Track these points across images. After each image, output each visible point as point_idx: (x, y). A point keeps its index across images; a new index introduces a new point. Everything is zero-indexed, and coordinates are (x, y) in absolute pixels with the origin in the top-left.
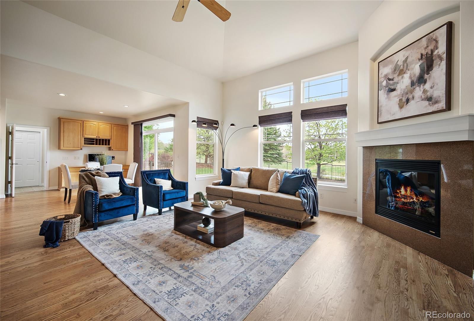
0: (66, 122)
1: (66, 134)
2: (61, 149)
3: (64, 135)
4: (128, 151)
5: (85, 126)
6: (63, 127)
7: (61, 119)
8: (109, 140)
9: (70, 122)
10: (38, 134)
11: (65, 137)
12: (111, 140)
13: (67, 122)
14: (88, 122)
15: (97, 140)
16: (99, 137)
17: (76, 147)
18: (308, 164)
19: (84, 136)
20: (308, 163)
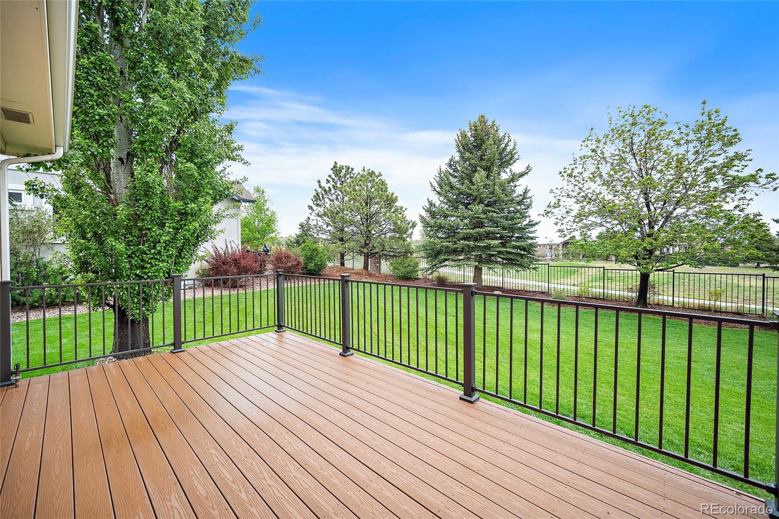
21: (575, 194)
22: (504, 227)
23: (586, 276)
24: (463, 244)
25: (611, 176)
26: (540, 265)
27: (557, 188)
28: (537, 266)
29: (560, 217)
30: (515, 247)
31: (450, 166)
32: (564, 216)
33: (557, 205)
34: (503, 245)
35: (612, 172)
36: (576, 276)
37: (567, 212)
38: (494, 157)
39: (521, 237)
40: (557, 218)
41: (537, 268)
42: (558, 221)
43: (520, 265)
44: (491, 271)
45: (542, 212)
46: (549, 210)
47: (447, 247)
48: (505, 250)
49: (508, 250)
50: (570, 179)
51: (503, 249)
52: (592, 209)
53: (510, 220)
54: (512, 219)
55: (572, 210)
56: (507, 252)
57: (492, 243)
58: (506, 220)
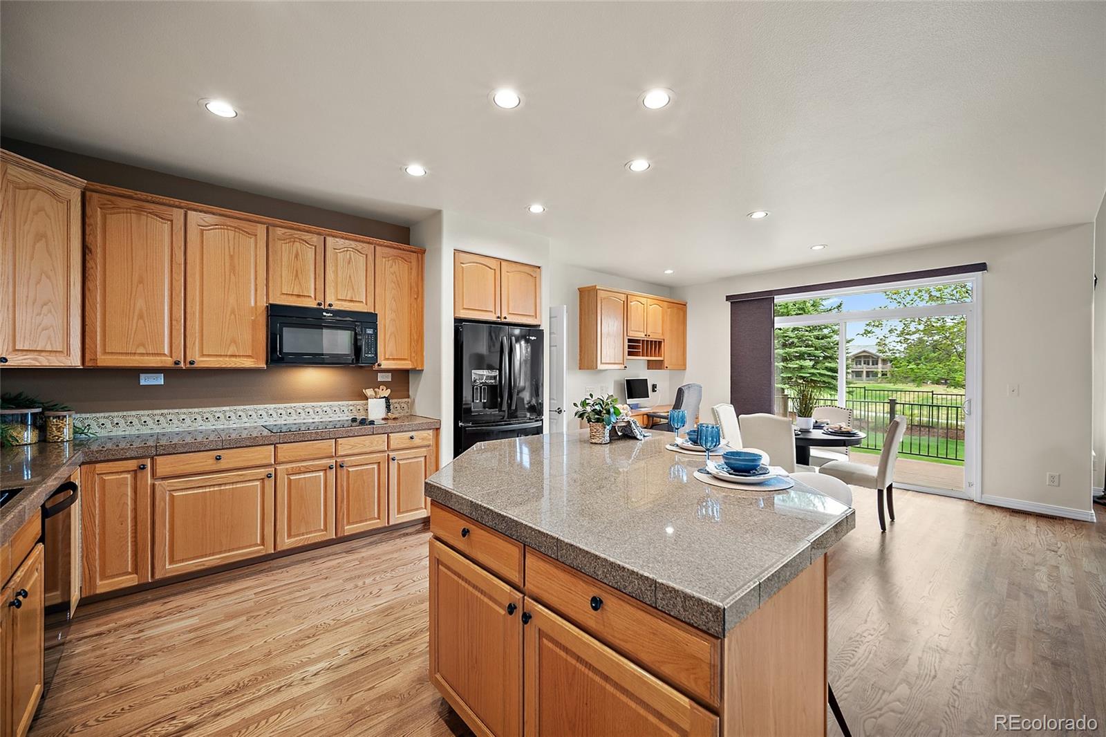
0: (604, 299)
3: (601, 331)
4: (685, 369)
5: (630, 309)
6: (600, 312)
7: (599, 291)
8: (661, 343)
9: (610, 297)
11: (603, 338)
12: (664, 344)
14: (634, 298)
15: (643, 341)
16: (649, 335)
17: (617, 363)
19: (626, 335)
20: (932, 392)
22: (815, 347)
26: (854, 389)
27: (880, 307)
28: (851, 389)
30: (826, 368)
32: (887, 336)
33: (878, 323)
34: (816, 366)
35: (941, 287)
37: (890, 332)
39: (830, 357)
41: (853, 392)
42: (879, 341)
46: (869, 329)
49: (821, 371)
50: (894, 297)
51: (815, 371)
52: (918, 326)
53: (822, 339)
54: (824, 337)
55: (896, 330)
56: (820, 374)
57: (804, 364)
58: (818, 338)
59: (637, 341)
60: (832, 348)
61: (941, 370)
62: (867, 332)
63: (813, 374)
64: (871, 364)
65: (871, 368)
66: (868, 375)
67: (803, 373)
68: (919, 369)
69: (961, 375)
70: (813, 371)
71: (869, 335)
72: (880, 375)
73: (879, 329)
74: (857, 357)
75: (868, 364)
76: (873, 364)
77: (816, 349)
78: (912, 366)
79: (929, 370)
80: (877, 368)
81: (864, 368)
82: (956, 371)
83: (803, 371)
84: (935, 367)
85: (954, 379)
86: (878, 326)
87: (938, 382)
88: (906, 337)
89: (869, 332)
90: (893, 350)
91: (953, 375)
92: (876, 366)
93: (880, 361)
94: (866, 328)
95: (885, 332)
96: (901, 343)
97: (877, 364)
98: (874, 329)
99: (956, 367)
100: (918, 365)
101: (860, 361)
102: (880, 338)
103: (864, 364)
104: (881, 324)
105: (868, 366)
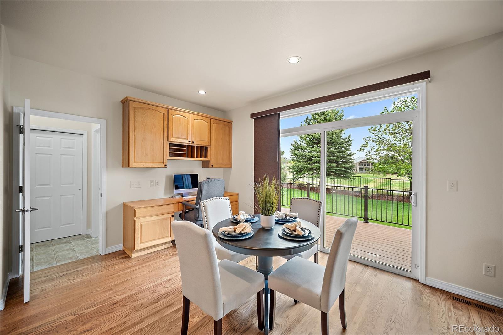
0: (138, 109)
1: (139, 135)
2: (130, 166)
3: (135, 135)
4: (231, 167)
5: (172, 120)
6: (133, 119)
7: (131, 102)
8: (206, 148)
9: (146, 108)
10: (79, 138)
11: (137, 141)
12: (209, 149)
13: (141, 109)
14: (176, 112)
15: (188, 146)
16: (193, 142)
17: (156, 163)
18: (391, 180)
19: (169, 140)
20: (391, 178)
21: (375, 140)
22: (338, 157)
23: (378, 183)
24: (317, 166)
25: (394, 130)
27: (367, 137)
28: (354, 177)
29: (368, 152)
30: (343, 167)
31: (306, 122)
32: (370, 151)
33: (366, 145)
34: (337, 166)
35: (395, 128)
36: (372, 183)
37: (372, 149)
38: (332, 119)
39: (345, 162)
40: (366, 152)
41: (355, 178)
42: (367, 154)
43: (345, 177)
44: (331, 180)
45: (359, 149)
47: (307, 167)
48: (339, 169)
49: (340, 169)
50: (374, 132)
51: (337, 169)
52: (384, 147)
53: (341, 153)
54: (342, 152)
55: (374, 148)
56: (339, 170)
57: (332, 165)
58: (339, 153)
59: (183, 146)
60: (346, 157)
61: (394, 168)
62: (361, 150)
63: (336, 170)
64: (367, 165)
65: (367, 167)
66: (365, 170)
67: (332, 170)
68: (385, 167)
69: (403, 170)
70: (336, 168)
71: (362, 151)
72: (370, 171)
73: (367, 148)
74: (361, 163)
75: (366, 166)
76: (368, 166)
77: (338, 158)
78: (381, 166)
79: (389, 168)
80: (369, 167)
81: (364, 167)
82: (401, 169)
83: (332, 168)
84: (392, 166)
85: (400, 172)
86: (366, 147)
87: (393, 174)
88: (379, 152)
89: (362, 150)
90: (373, 158)
91: (400, 170)
92: (369, 166)
93: (370, 164)
94: (361, 148)
95: (370, 149)
96: (377, 155)
97: (369, 165)
98: (365, 148)
99: (401, 167)
100: (384, 165)
101: (362, 164)
102: (367, 152)
103: (364, 165)
104: (368, 146)
105: (365, 166)
